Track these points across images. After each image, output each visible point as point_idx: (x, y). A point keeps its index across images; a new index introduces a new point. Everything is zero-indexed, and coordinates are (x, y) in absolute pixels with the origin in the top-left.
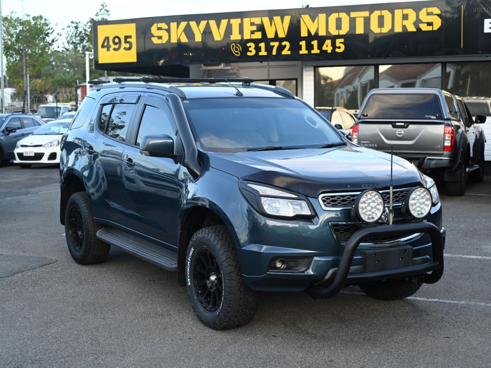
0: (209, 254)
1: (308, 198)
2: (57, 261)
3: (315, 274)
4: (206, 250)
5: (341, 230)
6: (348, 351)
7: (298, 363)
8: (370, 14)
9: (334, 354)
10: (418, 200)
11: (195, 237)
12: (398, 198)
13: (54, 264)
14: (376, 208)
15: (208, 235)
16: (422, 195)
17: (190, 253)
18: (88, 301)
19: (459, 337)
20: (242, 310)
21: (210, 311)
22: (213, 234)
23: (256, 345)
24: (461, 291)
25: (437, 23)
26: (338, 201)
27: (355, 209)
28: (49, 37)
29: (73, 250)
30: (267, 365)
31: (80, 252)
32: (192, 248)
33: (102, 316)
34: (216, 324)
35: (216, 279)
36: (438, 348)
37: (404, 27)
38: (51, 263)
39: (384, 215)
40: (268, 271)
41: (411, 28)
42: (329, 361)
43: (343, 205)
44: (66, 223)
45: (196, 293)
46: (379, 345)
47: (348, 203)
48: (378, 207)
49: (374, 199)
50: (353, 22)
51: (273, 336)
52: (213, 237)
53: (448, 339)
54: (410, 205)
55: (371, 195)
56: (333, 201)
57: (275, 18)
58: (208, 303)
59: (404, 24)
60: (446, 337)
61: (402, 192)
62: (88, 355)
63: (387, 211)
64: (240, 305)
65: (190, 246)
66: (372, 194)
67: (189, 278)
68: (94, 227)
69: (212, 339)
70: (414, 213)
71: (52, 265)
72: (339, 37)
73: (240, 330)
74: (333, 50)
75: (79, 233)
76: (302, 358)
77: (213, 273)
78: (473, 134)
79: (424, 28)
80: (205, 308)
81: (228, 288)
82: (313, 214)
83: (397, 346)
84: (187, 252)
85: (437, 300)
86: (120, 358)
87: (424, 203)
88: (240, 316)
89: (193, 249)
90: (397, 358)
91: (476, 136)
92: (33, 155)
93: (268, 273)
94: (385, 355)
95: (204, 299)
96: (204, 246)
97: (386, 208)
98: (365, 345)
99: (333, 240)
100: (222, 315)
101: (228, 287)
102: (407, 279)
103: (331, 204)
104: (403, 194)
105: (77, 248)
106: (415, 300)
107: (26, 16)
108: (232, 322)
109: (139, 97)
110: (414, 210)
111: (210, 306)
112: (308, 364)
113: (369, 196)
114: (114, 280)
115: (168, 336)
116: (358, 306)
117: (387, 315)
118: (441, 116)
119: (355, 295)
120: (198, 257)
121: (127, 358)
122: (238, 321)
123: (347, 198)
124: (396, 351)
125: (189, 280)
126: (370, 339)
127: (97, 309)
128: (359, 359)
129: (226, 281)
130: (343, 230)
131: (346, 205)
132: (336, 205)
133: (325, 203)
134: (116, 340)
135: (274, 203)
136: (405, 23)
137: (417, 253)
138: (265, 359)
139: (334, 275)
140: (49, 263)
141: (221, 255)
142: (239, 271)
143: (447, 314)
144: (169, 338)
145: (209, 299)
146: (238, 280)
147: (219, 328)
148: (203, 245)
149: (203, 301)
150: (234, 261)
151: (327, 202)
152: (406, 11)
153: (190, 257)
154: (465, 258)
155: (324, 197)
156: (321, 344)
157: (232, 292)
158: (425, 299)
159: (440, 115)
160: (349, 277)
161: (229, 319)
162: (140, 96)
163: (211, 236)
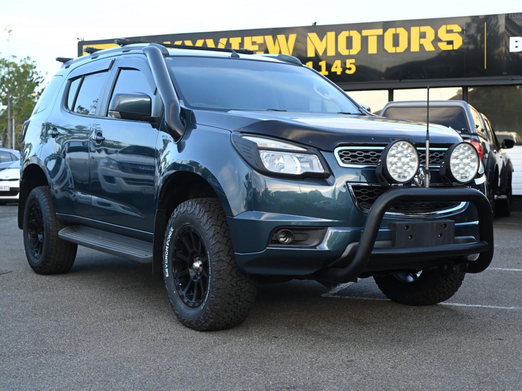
0: (193, 232)
1: (321, 152)
2: (12, 272)
3: (330, 249)
4: (189, 228)
5: (363, 194)
6: (372, 351)
7: (306, 363)
8: (384, 31)
9: (354, 355)
10: (461, 160)
11: (175, 213)
12: (435, 159)
13: (8, 274)
14: (409, 165)
15: (192, 207)
16: (466, 154)
17: (169, 234)
18: (41, 305)
19: (514, 339)
20: (234, 301)
21: (194, 307)
22: (198, 205)
23: (251, 345)
24: (508, 298)
25: (458, 42)
26: (359, 157)
27: (382, 165)
28: (38, 86)
29: (32, 258)
30: (265, 365)
31: (39, 259)
32: (172, 228)
33: (56, 319)
34: (201, 322)
35: (201, 265)
36: (490, 349)
37: (421, 46)
38: (4, 274)
39: (418, 178)
40: (267, 246)
41: (429, 48)
42: (348, 361)
43: (366, 162)
44: (24, 226)
45: (176, 286)
46: (412, 346)
47: (372, 160)
48: (411, 163)
49: (405, 152)
50: (365, 40)
51: (273, 337)
52: (197, 209)
53: (501, 341)
54: (451, 165)
55: (402, 147)
56: (352, 156)
57: (279, 36)
58: (191, 298)
59: (421, 43)
60: (498, 339)
61: (440, 152)
62: (28, 354)
63: (422, 173)
64: (232, 296)
65: (169, 225)
66: (404, 146)
67: (166, 268)
68: (56, 226)
69: (195, 340)
70: (457, 176)
71: (5, 275)
72: (350, 57)
73: (231, 331)
74: (343, 72)
75: (40, 236)
76: (312, 358)
77: (197, 258)
78: (500, 158)
79: (444, 47)
80: (187, 304)
81: (215, 273)
82: (328, 172)
83: (437, 347)
84: (166, 235)
85: (480, 306)
86: (69, 357)
87: (468, 164)
88: (231, 311)
89: (172, 230)
90: (438, 359)
91: (503, 163)
92: (8, 189)
93: (267, 248)
94: (422, 355)
95: (186, 294)
96: (187, 223)
97: (421, 169)
98: (395, 346)
99: (354, 207)
100: (208, 309)
101: (215, 271)
102: (446, 268)
103: (350, 161)
104: (442, 155)
105: (36, 255)
106: (452, 306)
107: (12, 57)
108: (221, 318)
109: (113, 62)
110: (457, 172)
111: (193, 301)
112: (320, 364)
113: (400, 149)
114: (78, 287)
115: (137, 337)
116: (382, 311)
117: (419, 318)
118: (466, 131)
119: (377, 301)
120: (178, 239)
121: (79, 358)
122: (229, 317)
123: (371, 154)
124: (435, 352)
125: (167, 270)
126: (400, 340)
127: (50, 312)
128: (388, 360)
129: (213, 264)
130: (365, 194)
131: (369, 162)
132: (357, 161)
133: (343, 159)
134: (68, 340)
135: (277, 160)
136: (423, 41)
137: (460, 231)
138: (263, 358)
139: (354, 252)
140: (2, 273)
141: (207, 230)
142: (230, 250)
143: (494, 317)
144: (137, 339)
145: (191, 294)
146: (228, 261)
147: (204, 328)
148: (185, 222)
149: (184, 295)
150: (223, 237)
151: (345, 158)
152: (424, 29)
153: (169, 241)
154: (506, 270)
155: (340, 151)
156: (337, 345)
157: (221, 277)
158: (465, 305)
159: (466, 129)
160: (373, 252)
161: (216, 314)
162: (115, 60)
163: (195, 208)
